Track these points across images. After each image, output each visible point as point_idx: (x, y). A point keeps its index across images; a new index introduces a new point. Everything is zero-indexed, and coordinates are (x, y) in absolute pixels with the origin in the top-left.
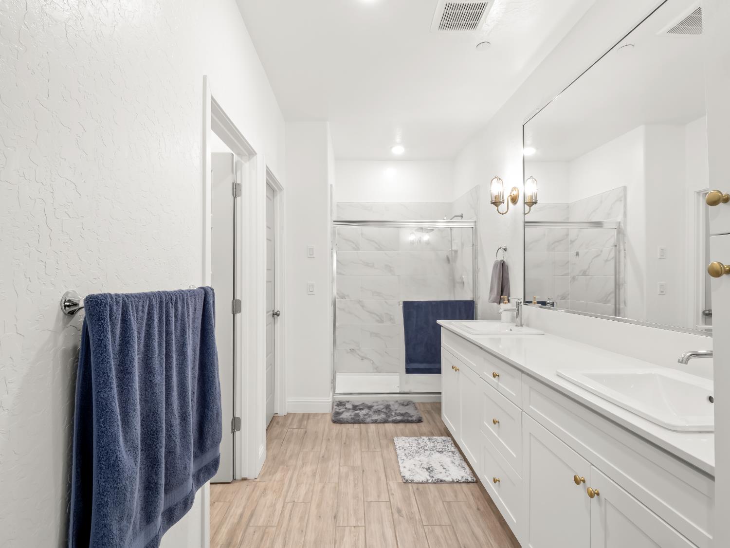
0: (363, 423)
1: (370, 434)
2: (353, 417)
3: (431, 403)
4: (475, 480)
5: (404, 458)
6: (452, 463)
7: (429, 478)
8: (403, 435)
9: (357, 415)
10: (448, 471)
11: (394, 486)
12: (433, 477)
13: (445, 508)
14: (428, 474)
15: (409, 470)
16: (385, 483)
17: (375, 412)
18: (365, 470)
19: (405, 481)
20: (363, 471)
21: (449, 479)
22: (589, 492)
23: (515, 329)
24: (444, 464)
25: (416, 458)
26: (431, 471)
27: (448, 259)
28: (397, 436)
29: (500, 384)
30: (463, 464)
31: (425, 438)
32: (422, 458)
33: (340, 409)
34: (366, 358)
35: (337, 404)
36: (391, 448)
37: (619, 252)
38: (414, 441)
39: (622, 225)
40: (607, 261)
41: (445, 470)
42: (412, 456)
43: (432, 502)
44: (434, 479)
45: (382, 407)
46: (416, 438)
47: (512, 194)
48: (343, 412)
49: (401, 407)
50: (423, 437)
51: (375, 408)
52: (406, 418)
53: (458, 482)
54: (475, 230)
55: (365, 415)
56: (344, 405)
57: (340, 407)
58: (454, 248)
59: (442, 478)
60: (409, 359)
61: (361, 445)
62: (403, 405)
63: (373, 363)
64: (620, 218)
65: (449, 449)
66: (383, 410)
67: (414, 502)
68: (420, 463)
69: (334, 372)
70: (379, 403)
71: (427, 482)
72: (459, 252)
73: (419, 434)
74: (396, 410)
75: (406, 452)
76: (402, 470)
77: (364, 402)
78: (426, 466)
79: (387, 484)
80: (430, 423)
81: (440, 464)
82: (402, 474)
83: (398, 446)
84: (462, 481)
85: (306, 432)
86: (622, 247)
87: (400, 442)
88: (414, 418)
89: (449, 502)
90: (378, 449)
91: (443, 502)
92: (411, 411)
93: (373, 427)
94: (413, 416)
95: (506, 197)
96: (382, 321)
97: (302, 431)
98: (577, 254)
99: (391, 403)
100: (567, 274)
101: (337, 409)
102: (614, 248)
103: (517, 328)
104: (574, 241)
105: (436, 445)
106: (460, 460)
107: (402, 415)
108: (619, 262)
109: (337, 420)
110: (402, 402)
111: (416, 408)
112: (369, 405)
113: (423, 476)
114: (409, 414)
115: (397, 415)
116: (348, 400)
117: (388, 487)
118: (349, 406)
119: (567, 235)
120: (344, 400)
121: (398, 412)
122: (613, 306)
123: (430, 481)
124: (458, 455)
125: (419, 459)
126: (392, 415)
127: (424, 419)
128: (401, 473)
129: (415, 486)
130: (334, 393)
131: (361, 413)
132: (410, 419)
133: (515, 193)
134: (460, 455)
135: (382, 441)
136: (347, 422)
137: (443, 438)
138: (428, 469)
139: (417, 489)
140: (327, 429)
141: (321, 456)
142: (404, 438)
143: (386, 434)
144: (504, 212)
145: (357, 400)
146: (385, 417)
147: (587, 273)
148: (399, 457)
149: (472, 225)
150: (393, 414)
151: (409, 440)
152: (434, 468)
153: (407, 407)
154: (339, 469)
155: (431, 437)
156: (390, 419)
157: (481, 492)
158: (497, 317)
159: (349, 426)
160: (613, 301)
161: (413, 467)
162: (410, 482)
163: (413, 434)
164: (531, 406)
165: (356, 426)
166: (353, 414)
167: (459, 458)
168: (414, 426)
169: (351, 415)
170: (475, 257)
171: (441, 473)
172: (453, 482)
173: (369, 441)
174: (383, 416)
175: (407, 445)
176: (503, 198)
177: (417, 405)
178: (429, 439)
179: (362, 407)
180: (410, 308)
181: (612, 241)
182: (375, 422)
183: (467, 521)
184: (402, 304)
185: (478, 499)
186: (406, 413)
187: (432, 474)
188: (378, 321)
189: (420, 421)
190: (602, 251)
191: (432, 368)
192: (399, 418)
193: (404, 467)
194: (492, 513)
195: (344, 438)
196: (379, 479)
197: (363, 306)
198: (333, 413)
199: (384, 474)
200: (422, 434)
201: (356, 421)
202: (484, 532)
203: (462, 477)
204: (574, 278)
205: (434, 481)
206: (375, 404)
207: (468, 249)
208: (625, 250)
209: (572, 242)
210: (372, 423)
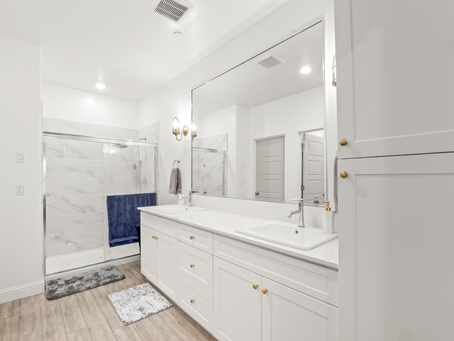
0: (78, 292)
1: (87, 299)
2: (67, 290)
3: (128, 264)
4: (172, 305)
5: (121, 307)
6: (155, 299)
7: (142, 315)
8: (114, 291)
9: (72, 288)
10: (154, 305)
11: (118, 331)
12: (145, 314)
13: (159, 330)
14: (141, 312)
15: (127, 315)
16: (111, 331)
17: (87, 281)
18: (91, 328)
19: (126, 324)
20: (90, 330)
21: (156, 311)
22: (263, 291)
23: (189, 208)
24: (150, 302)
25: (129, 304)
26: (142, 310)
27: (135, 167)
28: (110, 294)
29: (195, 242)
30: (162, 298)
31: (131, 289)
32: (133, 303)
33: (53, 287)
34: (70, 242)
35: (49, 283)
36: (108, 304)
37: (225, 165)
38: (124, 294)
39: (226, 152)
40: (219, 169)
41: (151, 306)
42: (126, 304)
43: (149, 331)
44: (146, 315)
45: (91, 275)
46: (125, 291)
47: (184, 130)
48: (57, 289)
49: (107, 272)
50: (130, 289)
51: (85, 278)
52: (113, 279)
53: (162, 311)
54: (156, 148)
55: (78, 286)
56: (57, 283)
57: (53, 286)
58: (140, 160)
59: (151, 312)
60: (112, 237)
61: (81, 310)
62: (108, 270)
63: (77, 244)
64: (225, 149)
65: (149, 291)
66: (93, 278)
67: (137, 336)
68: (133, 307)
69: (45, 258)
70: (88, 273)
71: (142, 319)
72: (143, 162)
73: (125, 287)
74: (104, 275)
75: (121, 303)
76: (121, 317)
77: (74, 276)
78: (138, 308)
79: (113, 332)
80: (131, 278)
81: (147, 303)
82: (123, 320)
83: (113, 301)
84: (164, 309)
85: (21, 317)
86: (226, 163)
87: (113, 297)
88: (119, 277)
89: (160, 326)
90: (97, 308)
91: (156, 327)
92: (115, 272)
93: (87, 293)
94: (118, 276)
95: (181, 130)
96: (84, 212)
97: (16, 317)
98: (204, 166)
99: (98, 271)
100: (199, 176)
101: (50, 288)
102: (222, 163)
103: (190, 207)
104: (203, 159)
105: (140, 291)
106: (159, 295)
107: (109, 277)
108: (225, 170)
109: (52, 296)
110: (107, 268)
111: (118, 270)
112: (80, 277)
113: (138, 315)
114: (115, 275)
115: (105, 278)
116: (59, 278)
117: (114, 334)
118: (60, 282)
119: (200, 155)
120: (56, 279)
121: (105, 276)
122: (222, 192)
123: (144, 317)
124: (157, 293)
125: (132, 305)
126: (102, 280)
127: (126, 276)
128: (121, 320)
129: (134, 325)
130: (45, 275)
131: (75, 285)
132: (117, 278)
133: (186, 129)
134: (158, 293)
135: (98, 302)
136: (63, 296)
137: (144, 284)
138: (140, 309)
139: (137, 326)
140: (44, 308)
141: (44, 333)
142: (116, 293)
143: (100, 295)
144: (180, 140)
145: (68, 276)
146: (96, 282)
147: (209, 175)
148: (116, 308)
149: (155, 145)
150: (102, 278)
151: (120, 294)
152: (144, 306)
153: (112, 270)
154: (67, 337)
155: (136, 287)
156: (101, 283)
157: (177, 311)
158: (175, 202)
159: (65, 299)
160: (222, 190)
161: (129, 312)
162: (130, 323)
163: (121, 289)
164: (220, 252)
165: (72, 296)
166: (67, 288)
167: (158, 295)
168: (121, 282)
169: (65, 290)
170: (156, 166)
171: (149, 308)
172: (159, 312)
173: (87, 305)
174: (94, 282)
175: (120, 298)
176: (179, 131)
177: (118, 268)
178: (135, 288)
179: (74, 280)
180: (112, 201)
181: (222, 160)
182: (89, 288)
183: (175, 333)
184: (106, 198)
185: (177, 316)
186: (112, 275)
187: (144, 312)
188: (81, 212)
189: (124, 278)
190: (216, 165)
191: (129, 240)
192: (108, 280)
193: (123, 314)
194: (187, 322)
195: (64, 310)
196: (105, 331)
197: (67, 202)
198: (47, 291)
199: (108, 325)
200: (128, 287)
201: (71, 292)
202: (187, 336)
203: (164, 306)
204: (203, 178)
205: (147, 316)
206: (85, 275)
207: (151, 161)
208: (227, 164)
209: (202, 159)
210: (86, 290)
